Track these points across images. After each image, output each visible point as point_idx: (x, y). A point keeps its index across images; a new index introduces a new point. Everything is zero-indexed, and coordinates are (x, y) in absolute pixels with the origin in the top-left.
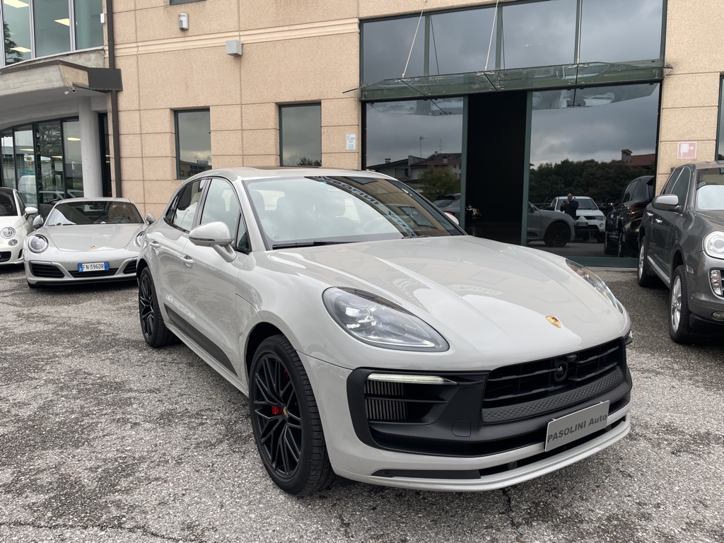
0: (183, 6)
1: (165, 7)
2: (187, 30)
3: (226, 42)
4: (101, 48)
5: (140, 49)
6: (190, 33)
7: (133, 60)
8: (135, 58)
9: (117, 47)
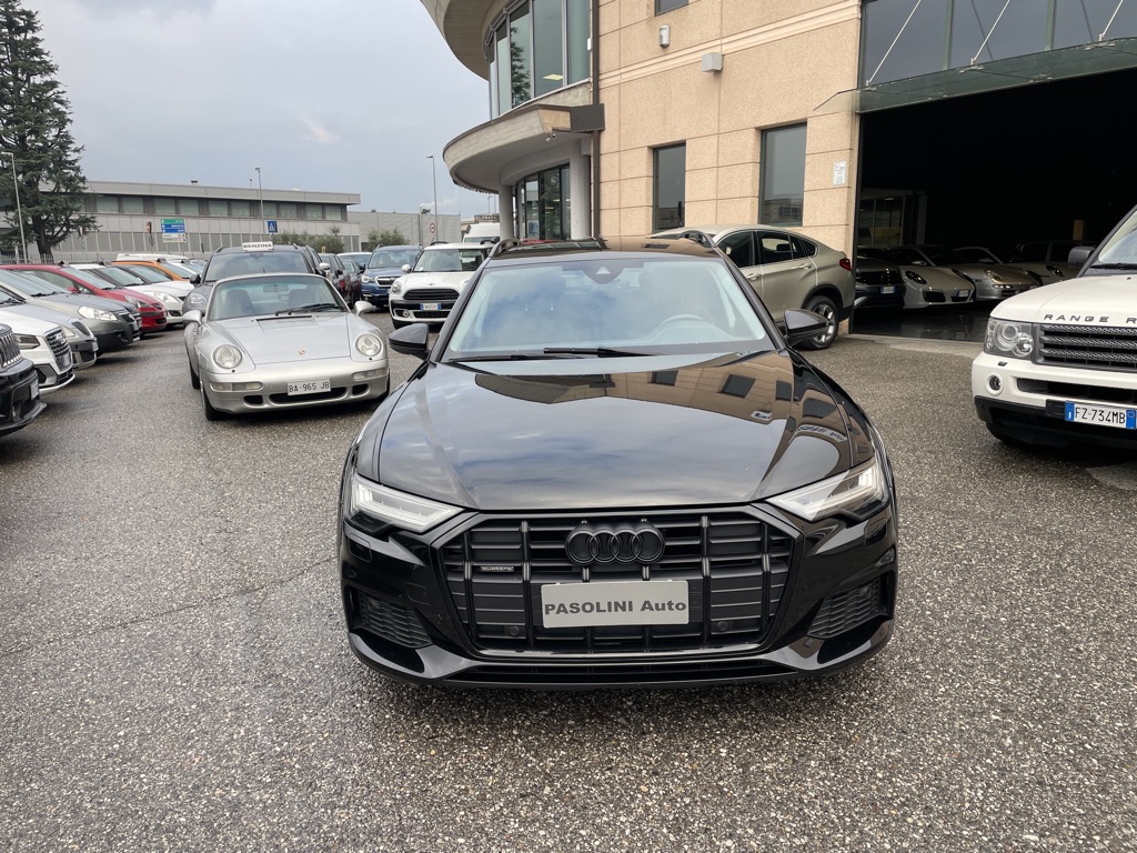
0: (664, 15)
1: (648, 20)
2: (668, 46)
3: (703, 57)
4: (587, 80)
5: (623, 76)
6: (670, 50)
7: (614, 92)
8: (617, 88)
9: (602, 77)
